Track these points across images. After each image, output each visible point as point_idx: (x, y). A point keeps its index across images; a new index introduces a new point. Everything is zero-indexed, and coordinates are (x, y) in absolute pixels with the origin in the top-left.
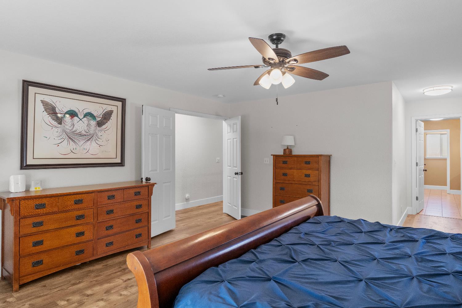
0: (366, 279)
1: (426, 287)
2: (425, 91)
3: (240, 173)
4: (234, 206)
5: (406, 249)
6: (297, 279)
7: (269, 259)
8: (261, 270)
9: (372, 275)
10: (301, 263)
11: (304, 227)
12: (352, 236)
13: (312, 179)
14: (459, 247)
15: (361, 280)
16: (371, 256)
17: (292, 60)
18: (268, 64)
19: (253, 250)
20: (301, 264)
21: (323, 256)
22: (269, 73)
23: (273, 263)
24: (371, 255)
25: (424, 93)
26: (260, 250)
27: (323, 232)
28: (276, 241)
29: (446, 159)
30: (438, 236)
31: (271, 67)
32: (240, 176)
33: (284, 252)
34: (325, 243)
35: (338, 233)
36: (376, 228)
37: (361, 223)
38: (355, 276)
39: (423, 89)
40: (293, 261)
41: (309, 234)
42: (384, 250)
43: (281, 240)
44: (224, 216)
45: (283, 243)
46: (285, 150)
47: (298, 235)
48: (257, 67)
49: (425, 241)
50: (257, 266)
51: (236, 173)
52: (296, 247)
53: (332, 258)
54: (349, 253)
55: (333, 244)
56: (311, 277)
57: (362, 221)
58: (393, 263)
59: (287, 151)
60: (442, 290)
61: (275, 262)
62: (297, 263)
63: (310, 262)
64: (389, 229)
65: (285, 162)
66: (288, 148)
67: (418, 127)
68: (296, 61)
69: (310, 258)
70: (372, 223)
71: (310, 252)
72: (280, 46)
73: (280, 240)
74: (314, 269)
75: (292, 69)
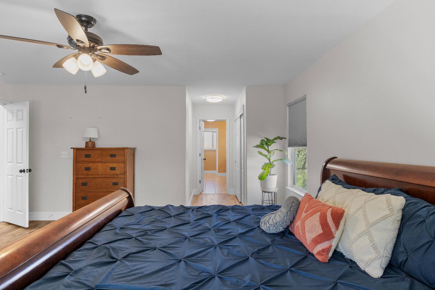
0: (184, 258)
1: (226, 251)
2: (207, 98)
3: (27, 170)
4: (19, 211)
5: (206, 224)
6: (121, 280)
7: (86, 266)
8: (79, 282)
9: (188, 253)
10: (122, 260)
11: (118, 222)
12: (164, 222)
13: (117, 172)
14: (237, 215)
15: (180, 261)
16: (183, 237)
17: (105, 49)
18: (75, 46)
19: (63, 261)
20: (122, 262)
21: (142, 247)
22: (76, 56)
23: (92, 269)
24: (183, 235)
25: (206, 99)
26: (72, 258)
27: (137, 223)
28: (89, 244)
29: (215, 151)
30: (224, 209)
31: (79, 51)
32: (27, 174)
33: (102, 254)
34: (142, 233)
35: (152, 222)
36: (181, 211)
37: (169, 208)
38: (175, 259)
39: (206, 96)
40: (114, 260)
41: (124, 228)
42: (191, 228)
43: (97, 241)
44: (3, 226)
45: (99, 244)
46: (87, 143)
47: (113, 231)
48: (59, 46)
49: (217, 214)
50: (73, 278)
51: (21, 170)
52: (114, 245)
53: (152, 246)
54: (164, 238)
55: (149, 233)
56: (136, 272)
57: (170, 206)
58: (200, 238)
59: (90, 143)
60: (235, 250)
61: (92, 267)
62: (118, 262)
63: (132, 257)
64: (191, 210)
65: (88, 156)
66: (90, 141)
67: (201, 126)
68: (108, 50)
69: (131, 252)
70: (177, 207)
71: (129, 247)
72: (90, 30)
73: (94, 241)
74: (138, 263)
75: (103, 58)
